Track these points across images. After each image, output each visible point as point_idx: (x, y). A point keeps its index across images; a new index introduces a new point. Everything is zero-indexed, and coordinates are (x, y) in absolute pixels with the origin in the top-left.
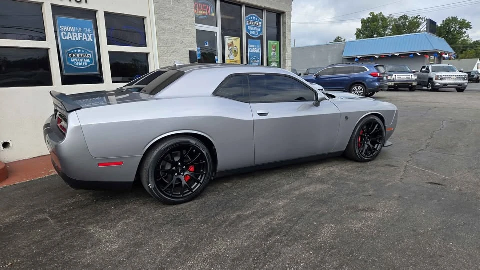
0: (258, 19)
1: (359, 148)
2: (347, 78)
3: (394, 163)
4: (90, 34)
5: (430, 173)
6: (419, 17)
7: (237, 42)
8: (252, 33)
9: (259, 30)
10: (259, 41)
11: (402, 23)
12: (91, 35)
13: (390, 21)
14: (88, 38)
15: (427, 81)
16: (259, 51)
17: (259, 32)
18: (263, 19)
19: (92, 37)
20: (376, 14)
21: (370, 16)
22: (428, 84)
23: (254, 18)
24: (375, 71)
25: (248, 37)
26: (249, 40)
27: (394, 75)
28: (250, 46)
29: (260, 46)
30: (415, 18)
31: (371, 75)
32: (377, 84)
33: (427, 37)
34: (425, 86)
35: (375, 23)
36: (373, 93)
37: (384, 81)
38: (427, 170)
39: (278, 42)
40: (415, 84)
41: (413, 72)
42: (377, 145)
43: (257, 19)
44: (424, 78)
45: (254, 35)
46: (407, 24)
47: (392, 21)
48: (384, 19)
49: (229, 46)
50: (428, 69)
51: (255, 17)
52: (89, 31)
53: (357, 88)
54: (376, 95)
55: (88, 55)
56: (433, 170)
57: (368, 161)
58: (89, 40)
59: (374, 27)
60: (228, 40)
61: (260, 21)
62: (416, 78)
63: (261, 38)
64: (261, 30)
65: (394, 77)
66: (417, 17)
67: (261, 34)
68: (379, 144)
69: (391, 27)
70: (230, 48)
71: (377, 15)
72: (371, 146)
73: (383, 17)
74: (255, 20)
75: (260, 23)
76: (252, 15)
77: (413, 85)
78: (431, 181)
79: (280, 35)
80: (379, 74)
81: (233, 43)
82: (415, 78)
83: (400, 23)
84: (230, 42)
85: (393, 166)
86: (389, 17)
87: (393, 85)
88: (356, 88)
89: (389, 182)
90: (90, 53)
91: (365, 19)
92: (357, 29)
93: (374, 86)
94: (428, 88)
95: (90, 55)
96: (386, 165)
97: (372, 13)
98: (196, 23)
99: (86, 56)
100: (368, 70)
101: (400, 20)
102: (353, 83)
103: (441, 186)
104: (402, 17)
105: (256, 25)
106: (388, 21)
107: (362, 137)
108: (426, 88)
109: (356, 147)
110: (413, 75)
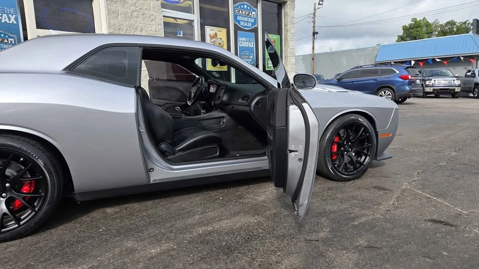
0: (251, 8)
1: (333, 161)
2: (372, 81)
3: (388, 185)
4: (12, 15)
5: (439, 203)
6: (468, 23)
7: (222, 33)
8: (242, 23)
9: (253, 21)
10: (253, 34)
11: (449, 28)
12: (14, 16)
13: (435, 27)
14: (10, 19)
15: (473, 86)
16: (252, 45)
17: (252, 23)
18: (257, 8)
19: (16, 19)
20: (418, 20)
21: (412, 22)
22: (474, 90)
23: (245, 6)
24: (405, 73)
25: (237, 28)
26: (239, 32)
27: (433, 80)
28: (240, 39)
29: (253, 40)
30: (463, 23)
31: (401, 78)
32: (407, 88)
33: (472, 38)
34: (471, 92)
35: (418, 29)
36: (405, 99)
37: (416, 85)
38: (435, 196)
39: (279, 36)
40: (458, 90)
41: (456, 77)
42: (363, 157)
43: (249, 8)
44: (470, 83)
45: (245, 27)
46: (455, 29)
47: (437, 27)
48: (428, 25)
49: (212, 37)
50: (474, 74)
51: (247, 5)
52: (12, 11)
53: (385, 92)
54: (408, 100)
55: (9, 39)
56: (445, 198)
57: (349, 180)
58: (11, 22)
59: (416, 32)
60: (209, 30)
61: (254, 11)
62: (460, 83)
63: (255, 31)
64: (255, 21)
65: (432, 82)
66: (465, 23)
67: (255, 26)
68: (366, 155)
69: (437, 33)
70: (212, 40)
71: (420, 20)
72: (355, 159)
73: (427, 22)
74: (247, 9)
75: (253, 13)
76: (241, 3)
77: (456, 91)
78: (434, 217)
79: (281, 29)
80: (410, 77)
81: (216, 34)
82: (457, 82)
83: (447, 28)
84: (212, 33)
85: (384, 189)
86: (434, 23)
87: (432, 91)
88: (383, 93)
89: (364, 215)
90: (12, 38)
91: (407, 25)
92: (398, 36)
93: (404, 90)
94: (474, 94)
95: (13, 40)
96: (374, 187)
97: (414, 19)
98: (162, 8)
99: (6, 41)
100: (398, 72)
101: (446, 26)
102: (379, 87)
103: (448, 227)
104: (448, 23)
105: (248, 15)
106: (433, 27)
107: (339, 146)
108: (472, 95)
109: (327, 159)
110: (455, 79)
